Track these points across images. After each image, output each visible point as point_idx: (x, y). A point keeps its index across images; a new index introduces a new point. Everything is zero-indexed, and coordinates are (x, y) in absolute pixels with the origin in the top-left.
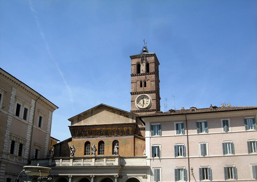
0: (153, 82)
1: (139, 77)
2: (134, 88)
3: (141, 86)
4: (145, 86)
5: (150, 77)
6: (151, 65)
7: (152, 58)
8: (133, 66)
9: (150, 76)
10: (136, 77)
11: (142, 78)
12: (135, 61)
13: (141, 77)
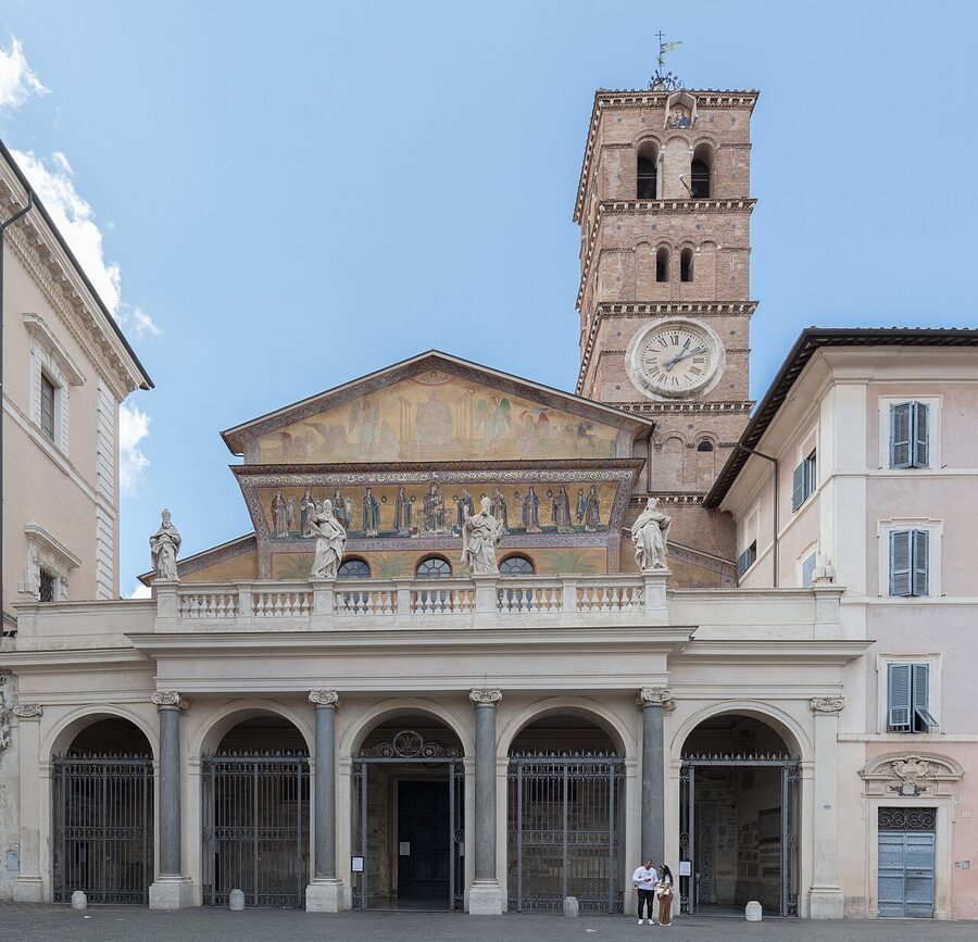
0: (735, 255)
1: (650, 218)
2: (618, 279)
3: (662, 274)
4: (686, 275)
5: (718, 227)
6: (725, 161)
7: (734, 120)
8: (617, 153)
9: (721, 219)
10: (636, 218)
11: (672, 227)
12: (626, 128)
13: (663, 222)
